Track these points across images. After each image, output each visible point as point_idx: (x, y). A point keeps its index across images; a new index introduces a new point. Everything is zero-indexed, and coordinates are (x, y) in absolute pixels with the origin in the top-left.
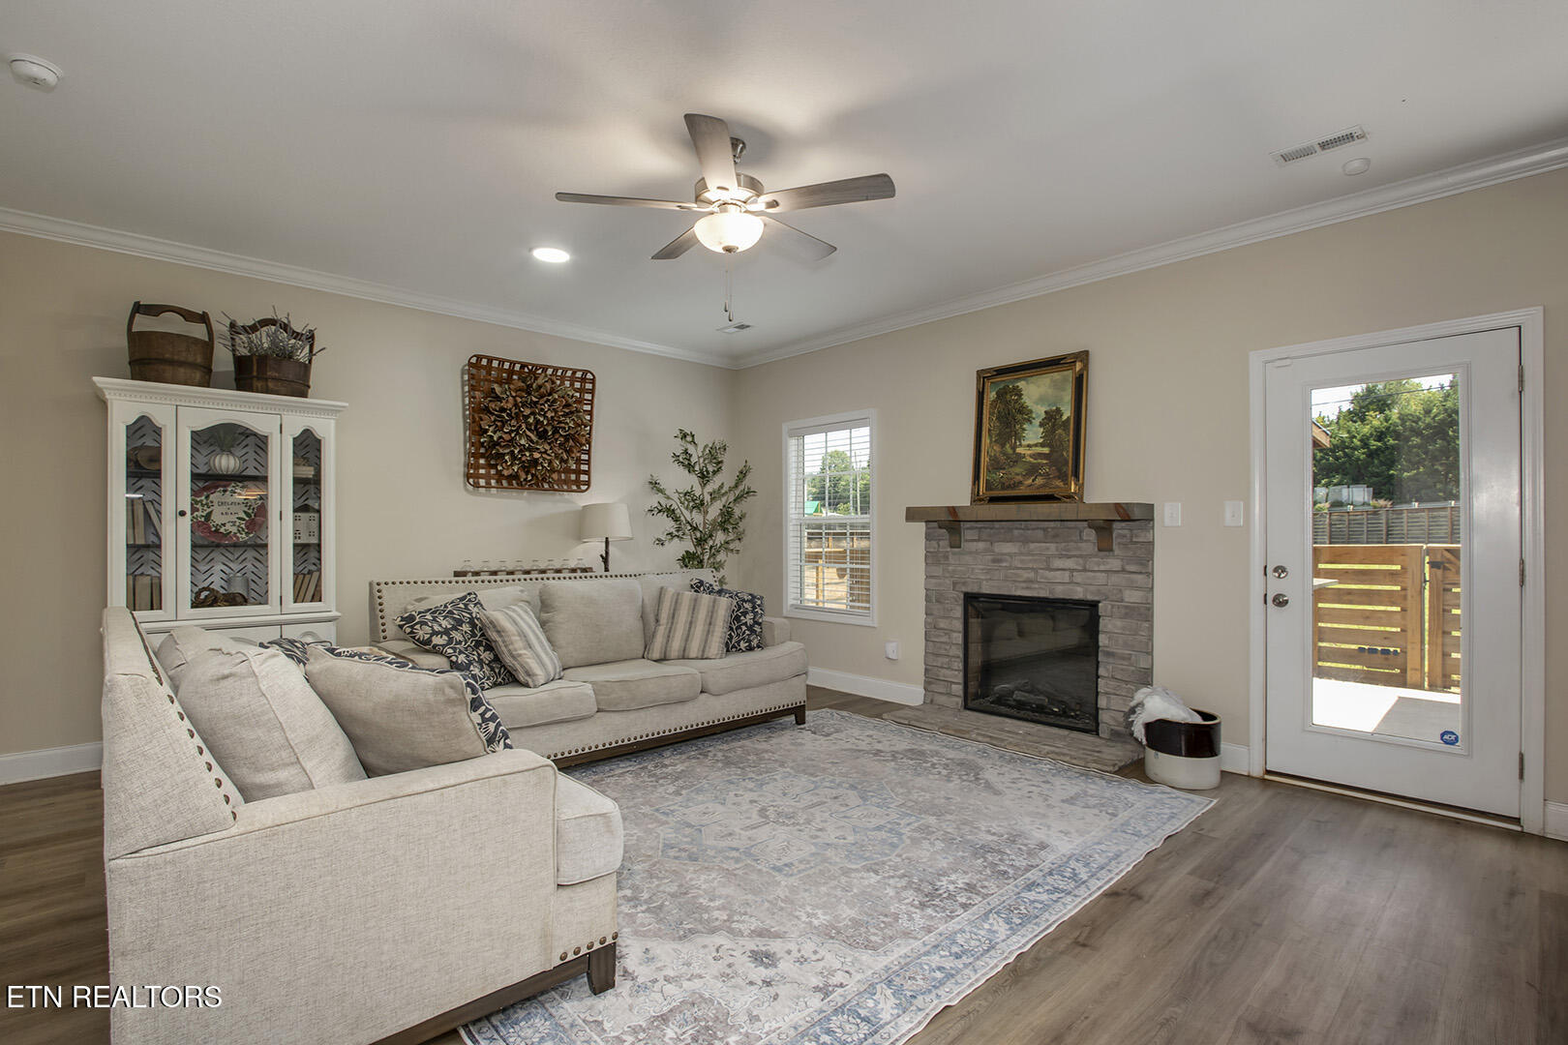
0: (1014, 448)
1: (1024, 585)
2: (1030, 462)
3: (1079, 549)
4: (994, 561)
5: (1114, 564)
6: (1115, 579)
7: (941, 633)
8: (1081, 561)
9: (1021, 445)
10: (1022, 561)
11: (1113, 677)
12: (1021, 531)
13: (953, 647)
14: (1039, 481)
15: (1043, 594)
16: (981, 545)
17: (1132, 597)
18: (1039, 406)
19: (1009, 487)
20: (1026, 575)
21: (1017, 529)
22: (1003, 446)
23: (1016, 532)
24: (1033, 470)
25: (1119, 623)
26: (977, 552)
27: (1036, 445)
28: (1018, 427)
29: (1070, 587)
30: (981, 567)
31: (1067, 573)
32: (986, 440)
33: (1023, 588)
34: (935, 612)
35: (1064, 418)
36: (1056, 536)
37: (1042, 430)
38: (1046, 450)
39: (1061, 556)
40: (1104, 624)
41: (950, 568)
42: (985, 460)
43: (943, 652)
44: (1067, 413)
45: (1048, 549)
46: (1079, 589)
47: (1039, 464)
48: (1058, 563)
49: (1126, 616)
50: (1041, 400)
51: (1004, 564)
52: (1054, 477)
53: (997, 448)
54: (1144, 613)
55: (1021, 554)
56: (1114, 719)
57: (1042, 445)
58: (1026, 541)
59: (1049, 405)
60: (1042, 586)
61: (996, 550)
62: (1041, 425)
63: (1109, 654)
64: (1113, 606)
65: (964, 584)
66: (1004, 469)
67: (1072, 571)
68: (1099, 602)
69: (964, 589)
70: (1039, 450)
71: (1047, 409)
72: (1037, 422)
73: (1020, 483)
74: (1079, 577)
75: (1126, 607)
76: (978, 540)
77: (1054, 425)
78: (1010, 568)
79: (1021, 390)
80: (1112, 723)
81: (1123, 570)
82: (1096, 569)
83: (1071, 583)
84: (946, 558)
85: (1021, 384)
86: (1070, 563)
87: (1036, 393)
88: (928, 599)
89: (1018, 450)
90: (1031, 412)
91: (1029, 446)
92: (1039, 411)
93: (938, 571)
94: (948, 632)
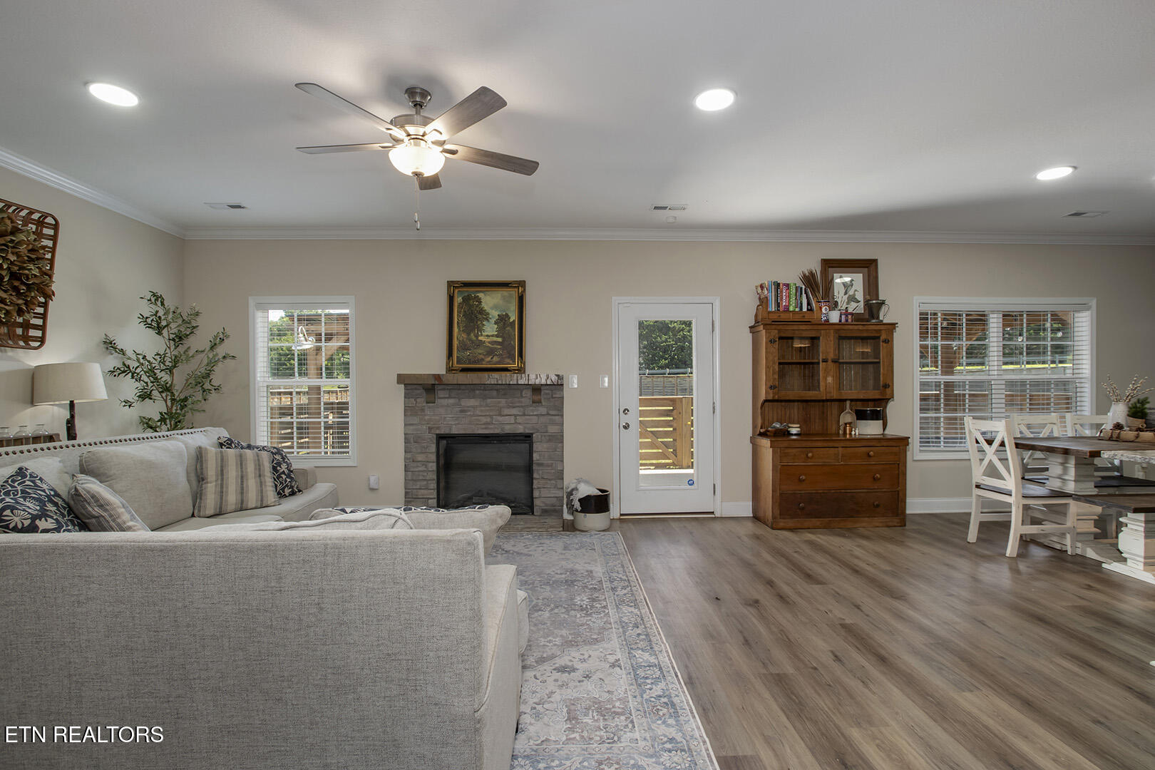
0: (477, 336)
1: (483, 426)
2: (488, 346)
3: (521, 402)
4: (462, 411)
5: (543, 410)
6: (542, 419)
7: (419, 464)
8: (522, 409)
9: (482, 335)
10: (482, 411)
11: (542, 478)
12: (481, 391)
13: (429, 473)
14: (496, 359)
15: (497, 431)
16: (451, 401)
17: (552, 429)
18: (493, 311)
19: (475, 362)
20: (484, 420)
21: (477, 390)
22: (469, 334)
23: (477, 392)
24: (491, 352)
25: (545, 445)
26: (448, 406)
27: (493, 336)
28: (479, 322)
29: (515, 426)
30: (450, 416)
31: (513, 417)
32: (456, 330)
33: (483, 429)
34: (414, 450)
35: (511, 320)
36: (505, 394)
37: (496, 326)
38: (500, 340)
39: (509, 407)
40: (536, 446)
41: (427, 418)
42: (456, 343)
43: (421, 478)
44: (514, 317)
45: (499, 402)
46: (520, 427)
47: (496, 348)
48: (506, 411)
49: (550, 441)
50: (495, 307)
51: (469, 413)
52: (506, 357)
53: (464, 336)
54: (559, 438)
55: (481, 406)
56: (543, 502)
57: (497, 336)
58: (485, 397)
59: (501, 311)
60: (496, 426)
61: (463, 404)
62: (496, 323)
63: (539, 465)
64: (542, 436)
65: (438, 428)
66: (470, 350)
67: (515, 416)
68: (532, 434)
69: (438, 432)
70: (495, 339)
71: (500, 313)
72: (493, 321)
73: (483, 360)
74: (520, 419)
75: (549, 436)
76: (450, 397)
77: (504, 324)
78: (474, 415)
79: (480, 299)
80: (541, 505)
81: (548, 414)
82: (532, 414)
83: (516, 423)
84: (423, 410)
85: (481, 295)
86: (514, 411)
87: (491, 302)
88: (407, 441)
89: (480, 338)
90: (488, 314)
91: (487, 336)
92: (495, 314)
93: (415, 420)
94: (425, 463)
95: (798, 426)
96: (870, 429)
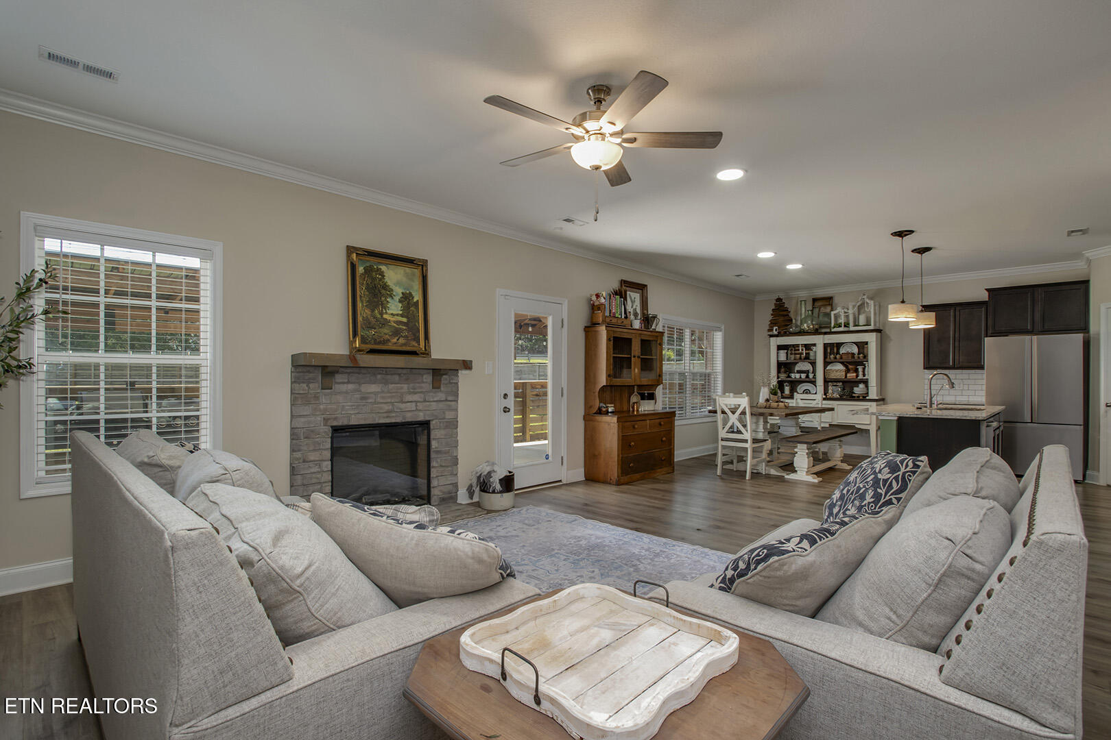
0: (382, 314)
1: (385, 415)
2: (394, 327)
3: (421, 388)
4: (363, 398)
5: (441, 396)
6: (441, 405)
7: (311, 464)
8: (422, 395)
9: (386, 313)
10: (383, 398)
11: (441, 466)
12: (383, 376)
13: (324, 474)
14: (402, 341)
15: (399, 420)
16: (351, 386)
17: (449, 415)
18: (397, 288)
19: (380, 343)
20: (386, 407)
21: (380, 374)
22: (373, 311)
23: (379, 376)
24: (396, 333)
25: (443, 432)
26: (347, 393)
27: (397, 315)
28: (383, 299)
29: (416, 413)
30: (349, 404)
31: (414, 404)
32: (359, 305)
33: (384, 417)
34: (305, 448)
35: (415, 300)
36: (407, 379)
37: (400, 305)
38: (405, 320)
39: (410, 393)
40: (434, 434)
41: (322, 407)
42: (360, 319)
43: (314, 481)
44: (417, 297)
45: (402, 388)
46: (421, 414)
47: (401, 329)
48: (409, 398)
49: (446, 427)
50: (398, 283)
51: (370, 401)
52: (411, 340)
53: (368, 312)
54: (453, 424)
55: (383, 392)
56: (441, 491)
57: (402, 316)
58: (386, 383)
59: (405, 289)
60: (398, 414)
61: (363, 390)
62: (400, 301)
63: (438, 452)
64: (440, 422)
65: (335, 419)
66: (375, 329)
67: (416, 402)
68: (429, 421)
69: (335, 424)
70: (400, 319)
71: (404, 291)
72: (397, 298)
73: (389, 340)
74: (420, 406)
75: (447, 422)
76: (348, 382)
77: (408, 303)
78: (375, 403)
79: (383, 272)
80: (439, 493)
81: (446, 400)
82: (432, 400)
83: (417, 410)
84: (316, 398)
85: (383, 268)
86: (416, 397)
87: (393, 276)
88: (294, 436)
89: (385, 316)
90: (392, 290)
91: (392, 314)
92: (398, 291)
93: (306, 410)
94: (319, 463)
95: (613, 405)
96: (646, 407)
